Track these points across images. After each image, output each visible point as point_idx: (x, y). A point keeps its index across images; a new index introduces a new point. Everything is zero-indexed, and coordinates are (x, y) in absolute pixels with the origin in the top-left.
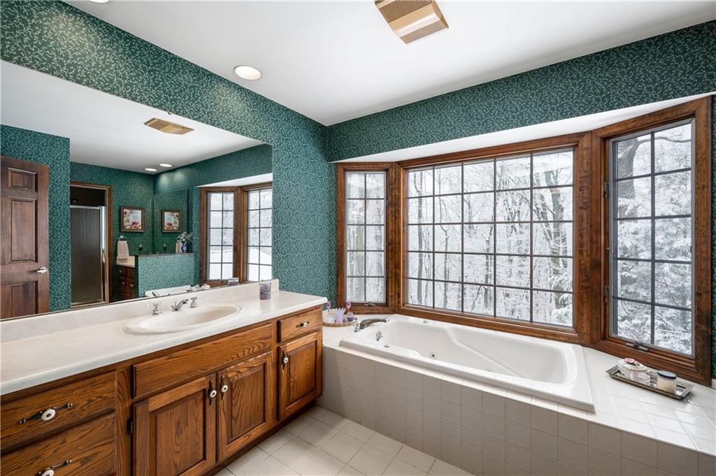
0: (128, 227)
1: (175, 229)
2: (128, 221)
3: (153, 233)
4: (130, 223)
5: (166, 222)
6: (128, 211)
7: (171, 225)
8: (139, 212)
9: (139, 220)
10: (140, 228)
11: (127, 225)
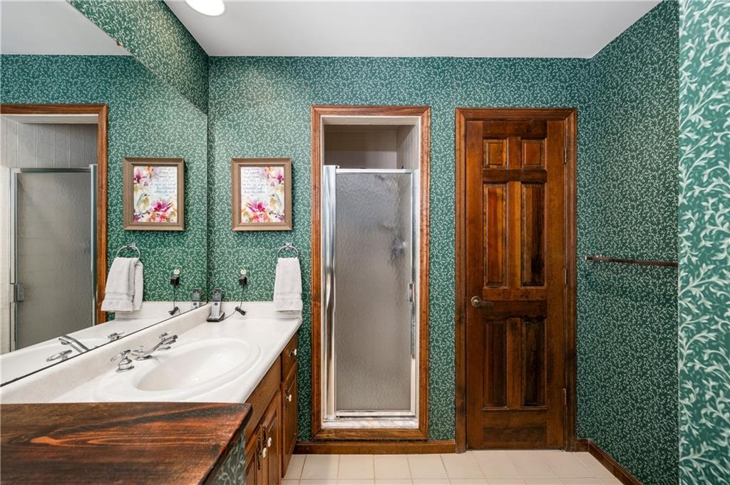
0: (144, 219)
1: (274, 219)
2: (146, 201)
3: (210, 232)
4: (151, 207)
5: (247, 198)
6: (143, 171)
7: (260, 207)
8: (171, 175)
9: (172, 196)
10: (174, 219)
11: (144, 212)
